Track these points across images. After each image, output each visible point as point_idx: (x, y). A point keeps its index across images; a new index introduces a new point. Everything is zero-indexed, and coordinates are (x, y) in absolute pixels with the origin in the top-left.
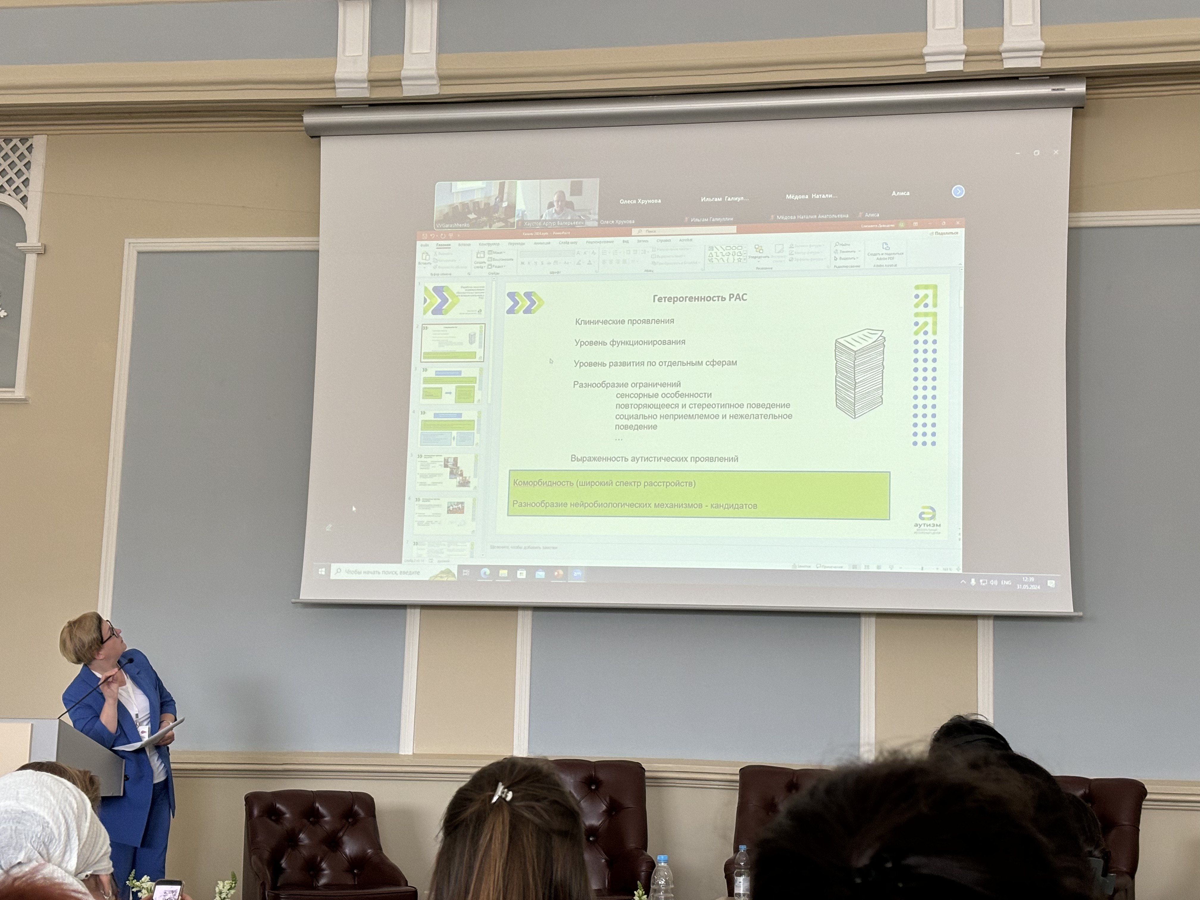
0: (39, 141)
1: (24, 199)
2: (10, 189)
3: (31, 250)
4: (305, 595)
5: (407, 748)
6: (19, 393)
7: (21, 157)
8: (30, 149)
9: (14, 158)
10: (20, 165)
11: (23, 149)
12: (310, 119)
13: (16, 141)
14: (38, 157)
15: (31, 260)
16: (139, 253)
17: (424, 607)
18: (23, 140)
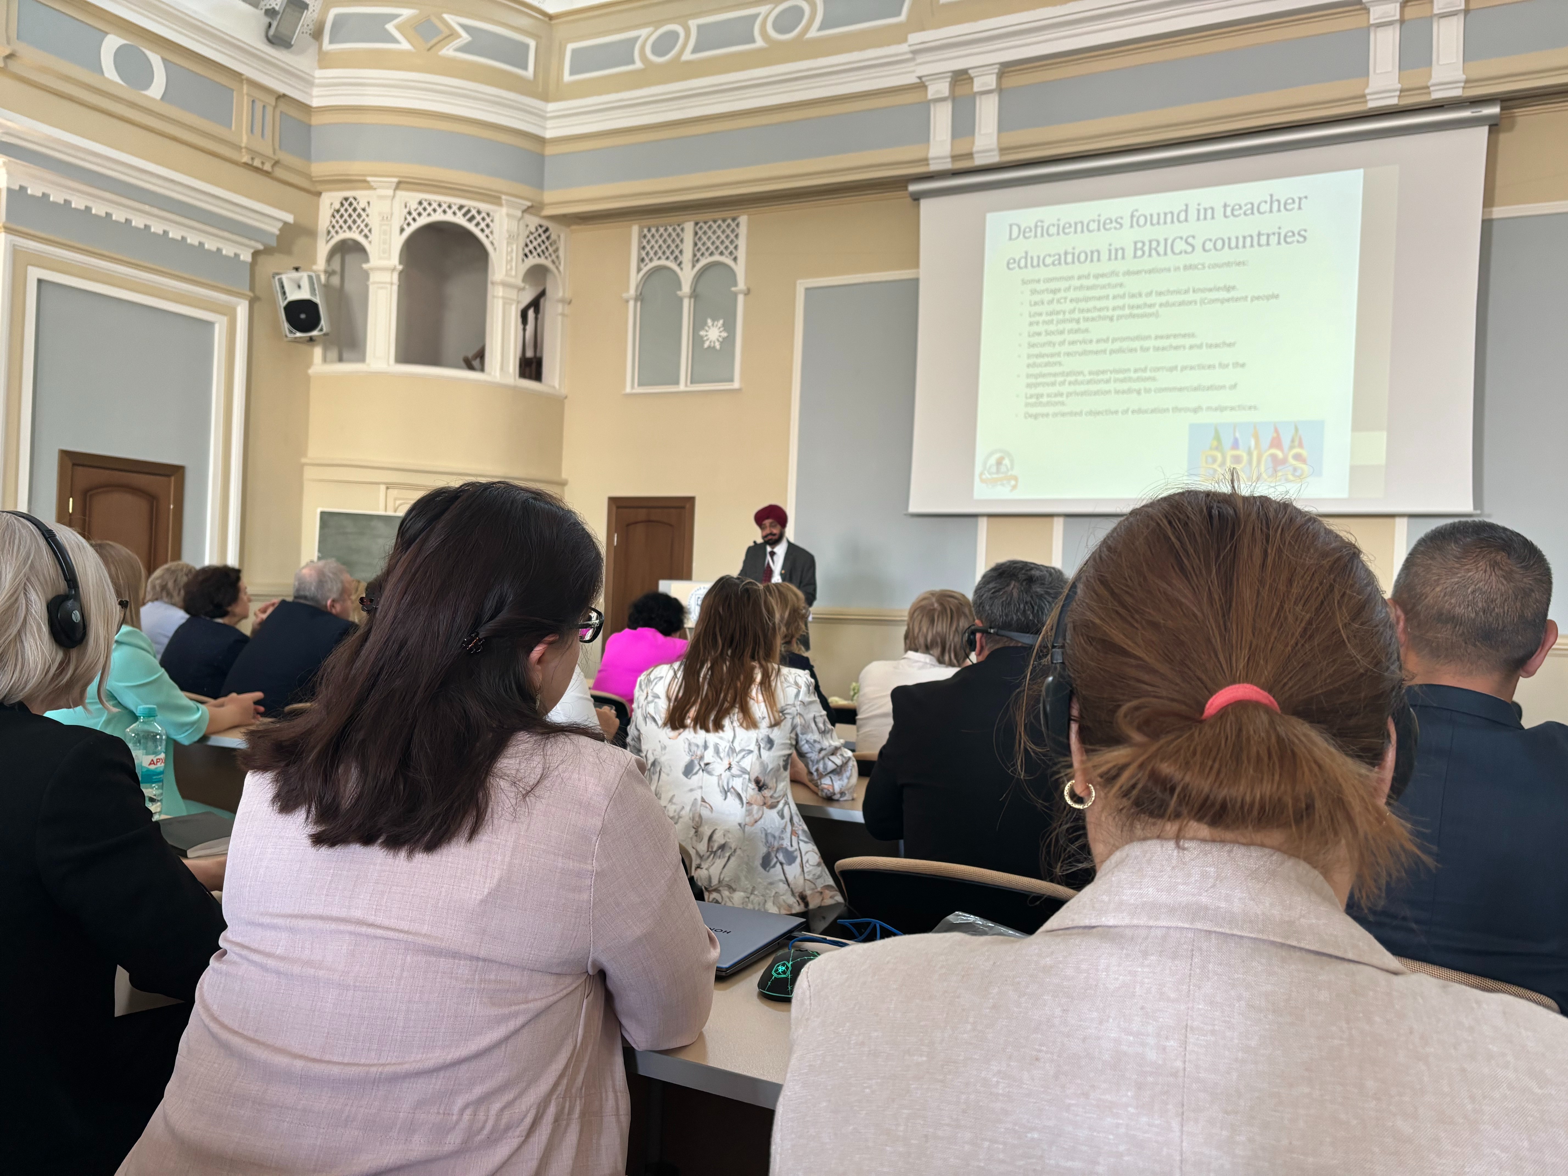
0: (743, 219)
1: (735, 259)
2: (726, 253)
3: (741, 292)
4: (912, 509)
6: (736, 385)
7: (733, 231)
8: (738, 225)
9: (728, 232)
10: (732, 236)
11: (733, 225)
12: (913, 188)
13: (729, 221)
14: (743, 230)
15: (741, 298)
16: (806, 289)
17: (990, 516)
18: (734, 219)
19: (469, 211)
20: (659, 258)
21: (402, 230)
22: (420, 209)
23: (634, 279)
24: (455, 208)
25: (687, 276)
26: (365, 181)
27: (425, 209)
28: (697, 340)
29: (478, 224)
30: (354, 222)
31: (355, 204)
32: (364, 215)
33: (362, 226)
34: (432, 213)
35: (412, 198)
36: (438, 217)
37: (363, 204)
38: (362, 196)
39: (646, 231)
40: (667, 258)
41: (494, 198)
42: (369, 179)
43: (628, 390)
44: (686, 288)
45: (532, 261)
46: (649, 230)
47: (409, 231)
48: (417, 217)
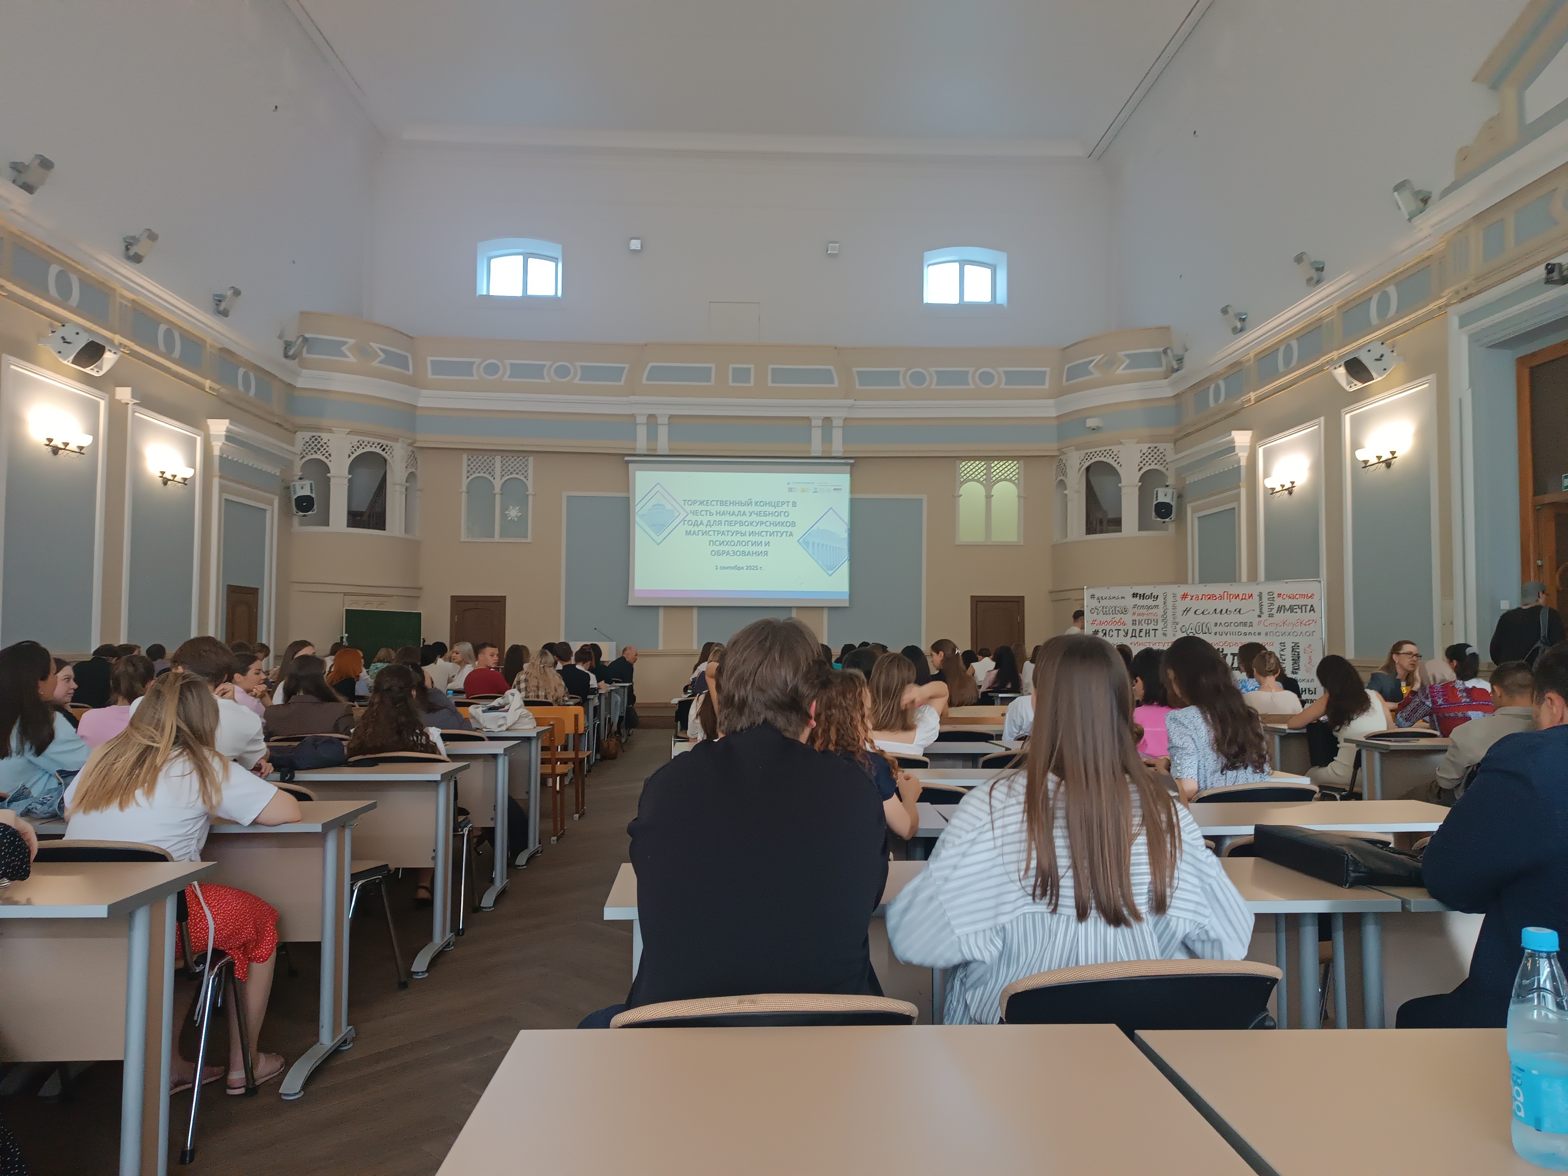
0: (531, 459)
1: (526, 477)
2: (521, 474)
3: (530, 495)
4: (629, 604)
5: (661, 647)
6: (529, 540)
8: (527, 461)
9: (522, 465)
10: (524, 467)
11: (525, 463)
12: (627, 458)
13: (522, 462)
14: (530, 465)
15: (530, 498)
16: (567, 496)
17: (665, 607)
18: (524, 457)
19: (382, 446)
20: (479, 472)
21: (349, 456)
22: (359, 445)
23: (465, 482)
24: (376, 445)
25: (498, 484)
26: (331, 429)
27: (361, 445)
28: (504, 516)
29: (386, 453)
30: (319, 449)
31: (319, 439)
32: (325, 446)
33: (324, 452)
34: (365, 447)
35: (355, 439)
36: (367, 449)
37: (325, 440)
38: (325, 436)
39: (470, 456)
40: (484, 472)
41: (396, 440)
42: (332, 429)
43: (462, 540)
44: (497, 489)
45: (410, 470)
46: (472, 457)
47: (353, 457)
48: (356, 449)
